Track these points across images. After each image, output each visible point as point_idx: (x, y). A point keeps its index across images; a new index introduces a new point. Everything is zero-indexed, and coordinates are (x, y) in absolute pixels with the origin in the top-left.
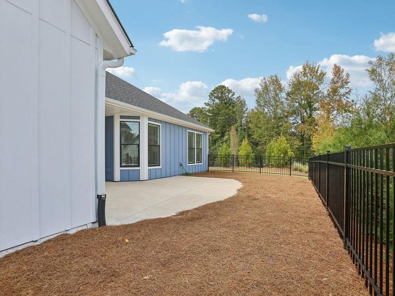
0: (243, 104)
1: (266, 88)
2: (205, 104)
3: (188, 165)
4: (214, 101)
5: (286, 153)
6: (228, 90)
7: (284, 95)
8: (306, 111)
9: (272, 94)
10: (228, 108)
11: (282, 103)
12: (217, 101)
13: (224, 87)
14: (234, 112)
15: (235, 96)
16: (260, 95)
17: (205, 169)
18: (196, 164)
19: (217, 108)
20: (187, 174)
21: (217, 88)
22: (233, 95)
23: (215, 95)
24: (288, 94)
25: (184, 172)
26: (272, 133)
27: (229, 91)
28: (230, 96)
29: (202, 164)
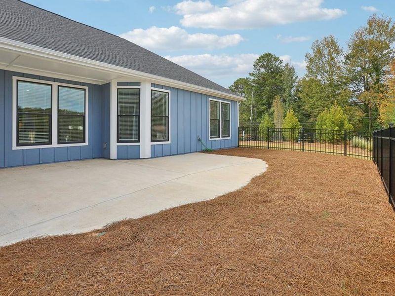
0: (291, 71)
1: (319, 52)
2: (250, 74)
3: (210, 139)
4: (259, 70)
5: (342, 125)
6: (275, 58)
7: (341, 58)
8: (371, 76)
9: (327, 58)
10: (274, 77)
11: (339, 68)
12: (263, 70)
13: (270, 54)
14: (281, 81)
15: (283, 64)
16: (311, 60)
17: (235, 144)
18: (221, 138)
19: (263, 78)
20: (207, 151)
21: (262, 57)
22: (281, 63)
23: (260, 64)
24: (347, 57)
25: (204, 149)
26: (327, 103)
27: (276, 59)
28: (277, 63)
29: (230, 138)
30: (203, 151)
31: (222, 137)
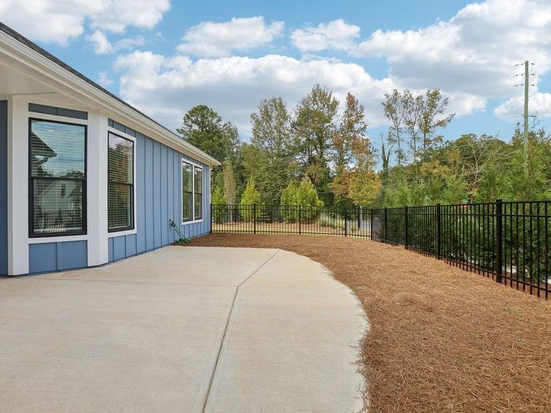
0: (234, 134)
1: (267, 114)
2: (177, 130)
3: (183, 223)
4: (191, 126)
5: (313, 203)
6: (212, 113)
7: (288, 125)
8: (316, 148)
9: (274, 123)
10: (211, 138)
11: (286, 135)
12: (196, 127)
13: (206, 107)
14: (220, 145)
15: (222, 123)
16: (258, 123)
17: (205, 230)
18: (194, 221)
19: (196, 137)
20: (183, 242)
21: (196, 109)
22: (219, 120)
23: (193, 118)
24: (293, 125)
25: (177, 239)
27: (214, 115)
28: (214, 121)
29: (202, 220)
30: (176, 243)
31: (196, 219)
